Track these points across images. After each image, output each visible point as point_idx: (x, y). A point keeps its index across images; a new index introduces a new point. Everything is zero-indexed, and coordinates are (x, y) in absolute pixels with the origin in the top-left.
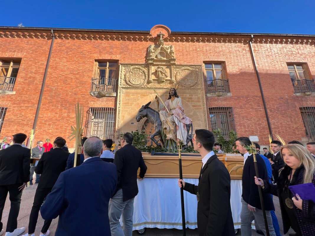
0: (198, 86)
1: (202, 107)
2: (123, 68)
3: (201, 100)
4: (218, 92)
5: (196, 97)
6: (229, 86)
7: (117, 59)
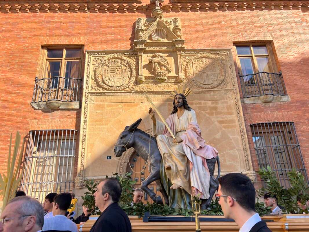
0: (227, 85)
1: (237, 123)
2: (92, 58)
3: (234, 111)
4: (265, 96)
5: (225, 105)
6: (283, 83)
7: (80, 43)
